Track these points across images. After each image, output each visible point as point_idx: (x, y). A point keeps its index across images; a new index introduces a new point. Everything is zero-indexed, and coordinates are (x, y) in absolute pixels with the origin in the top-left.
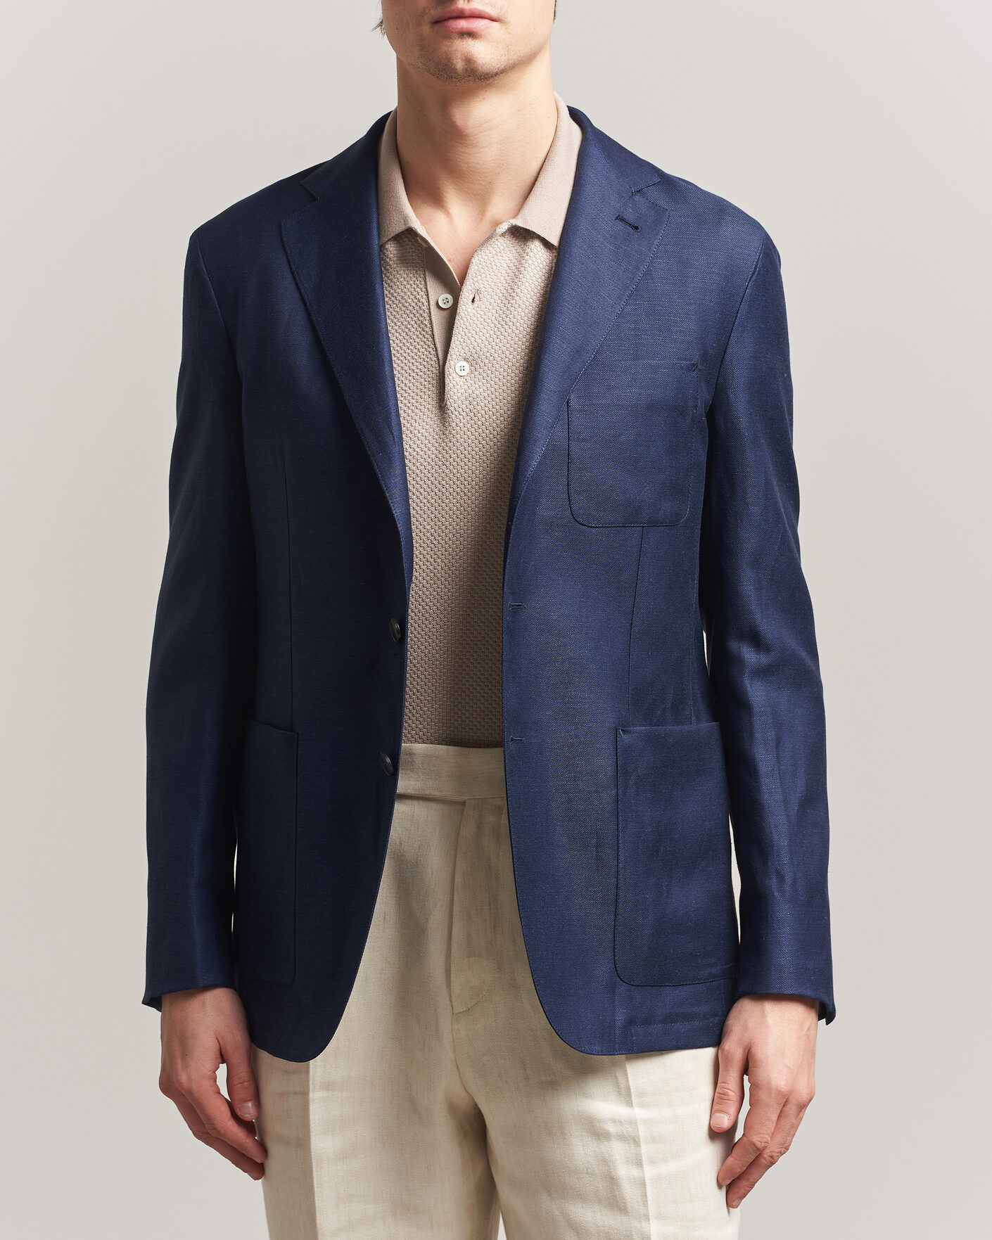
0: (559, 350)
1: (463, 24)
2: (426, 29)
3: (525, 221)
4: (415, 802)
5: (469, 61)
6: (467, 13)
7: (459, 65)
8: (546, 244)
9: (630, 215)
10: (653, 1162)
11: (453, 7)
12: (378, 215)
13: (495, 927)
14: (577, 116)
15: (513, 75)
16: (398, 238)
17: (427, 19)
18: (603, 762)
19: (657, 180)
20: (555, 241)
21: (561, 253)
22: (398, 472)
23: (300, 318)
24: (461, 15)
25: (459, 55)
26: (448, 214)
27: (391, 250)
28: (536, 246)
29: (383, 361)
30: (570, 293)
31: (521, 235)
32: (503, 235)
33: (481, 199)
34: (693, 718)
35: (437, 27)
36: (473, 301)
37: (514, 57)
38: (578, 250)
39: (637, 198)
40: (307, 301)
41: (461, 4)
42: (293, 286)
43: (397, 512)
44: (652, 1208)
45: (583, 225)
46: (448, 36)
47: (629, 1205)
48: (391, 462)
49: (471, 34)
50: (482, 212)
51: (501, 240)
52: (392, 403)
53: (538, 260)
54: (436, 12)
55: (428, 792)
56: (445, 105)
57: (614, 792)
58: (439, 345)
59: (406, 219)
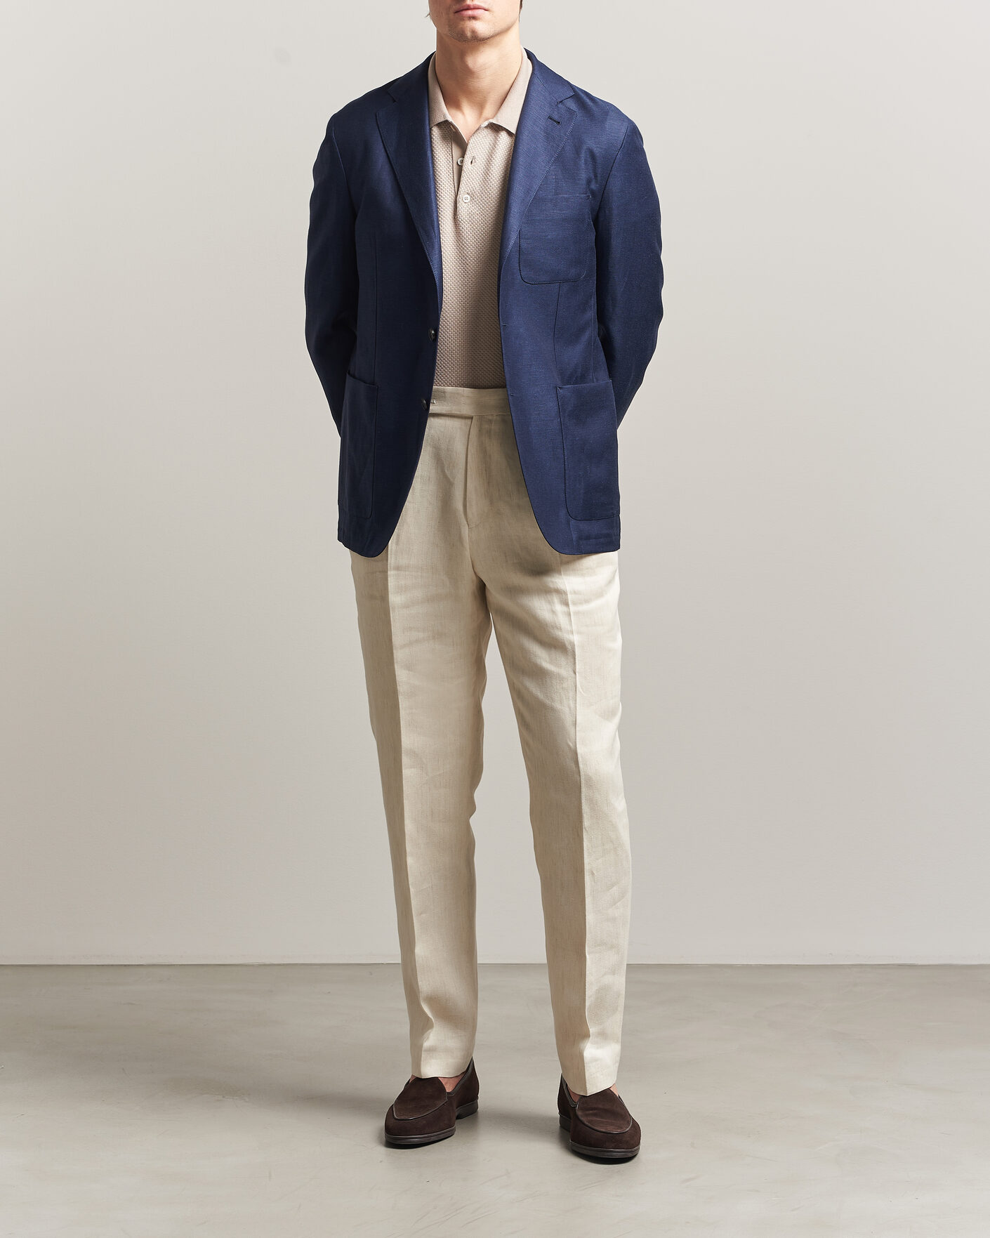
0: (518, 190)
1: (470, 13)
2: (451, 15)
3: (497, 121)
4: (447, 418)
5: (473, 32)
6: (472, 7)
7: (469, 34)
8: (509, 133)
9: (556, 117)
10: (574, 604)
11: (464, 4)
12: (429, 111)
13: (489, 483)
14: (530, 56)
15: (498, 39)
16: (439, 125)
17: (452, 11)
18: (552, 405)
19: (572, 94)
20: (514, 131)
21: (516, 137)
22: (437, 252)
23: (387, 168)
24: (469, 8)
25: (468, 29)
26: (463, 114)
27: (436, 132)
28: (503, 135)
29: (430, 193)
30: (521, 160)
31: (496, 128)
32: (486, 127)
33: (480, 106)
34: (595, 380)
35: (456, 14)
36: (471, 162)
37: (498, 29)
38: (525, 136)
39: (560, 105)
40: (391, 158)
41: (469, 2)
42: (383, 150)
43: (436, 273)
44: (574, 627)
45: (528, 123)
46: (463, 19)
47: (562, 626)
48: (433, 247)
49: (474, 18)
50: (481, 113)
51: (486, 130)
52: (435, 215)
53: (504, 141)
54: (456, 7)
55: (453, 412)
56: (463, 55)
57: (559, 420)
58: (456, 184)
59: (444, 116)
